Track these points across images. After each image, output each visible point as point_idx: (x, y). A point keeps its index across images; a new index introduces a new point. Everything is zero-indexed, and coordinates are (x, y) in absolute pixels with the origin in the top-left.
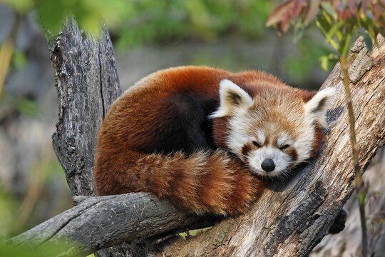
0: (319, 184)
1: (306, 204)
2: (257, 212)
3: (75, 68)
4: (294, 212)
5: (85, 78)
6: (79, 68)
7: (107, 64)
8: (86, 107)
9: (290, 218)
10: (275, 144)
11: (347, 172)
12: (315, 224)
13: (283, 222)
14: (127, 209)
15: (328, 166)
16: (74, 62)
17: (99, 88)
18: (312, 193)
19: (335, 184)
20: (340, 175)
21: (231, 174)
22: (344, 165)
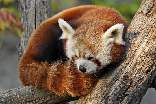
0: (126, 76)
1: (119, 89)
2: (94, 94)
3: (24, 7)
4: (113, 94)
5: (28, 12)
6: (26, 7)
7: (40, 4)
8: (27, 29)
9: (110, 97)
10: (84, 57)
11: (144, 68)
12: (125, 100)
13: (107, 99)
14: (13, 99)
15: (132, 65)
16: (24, 4)
17: (34, 18)
18: (122, 82)
19: (137, 75)
20: (140, 69)
21: (71, 75)
22: (142, 64)
